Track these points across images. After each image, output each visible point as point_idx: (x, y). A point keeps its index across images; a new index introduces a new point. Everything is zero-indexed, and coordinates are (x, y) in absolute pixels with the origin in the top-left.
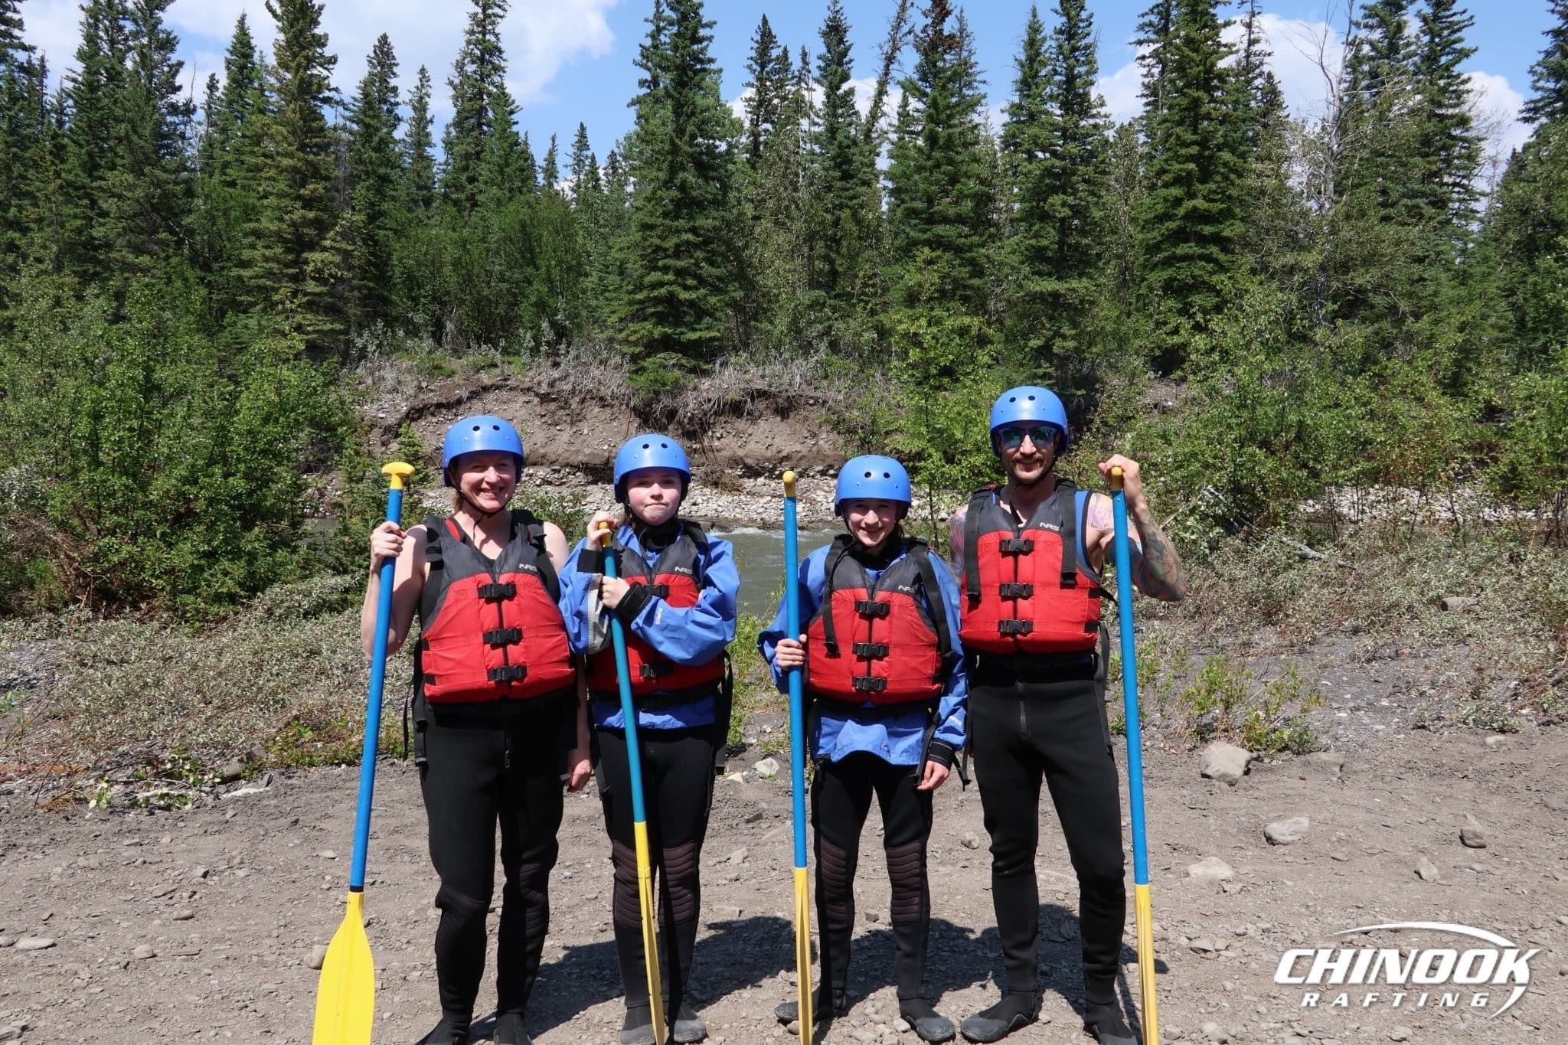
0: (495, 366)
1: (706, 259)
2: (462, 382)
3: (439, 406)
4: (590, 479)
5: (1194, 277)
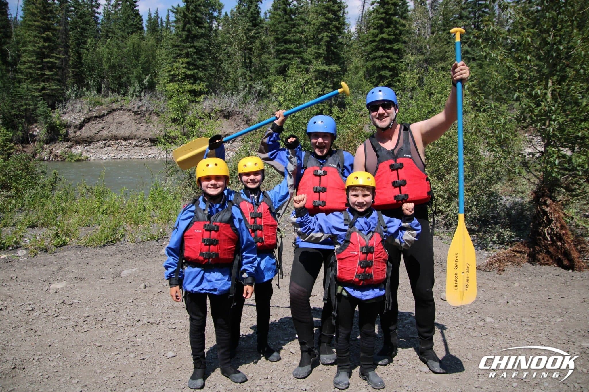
0: (118, 101)
1: (198, 58)
2: (105, 108)
3: (96, 117)
4: (153, 144)
5: (383, 64)
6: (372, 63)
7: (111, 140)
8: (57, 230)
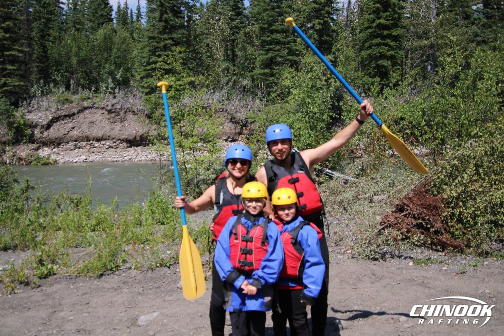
0: (89, 98)
2: (75, 106)
3: (65, 116)
4: (129, 145)
5: (380, 53)
6: (368, 52)
7: (82, 141)
8: (41, 256)
